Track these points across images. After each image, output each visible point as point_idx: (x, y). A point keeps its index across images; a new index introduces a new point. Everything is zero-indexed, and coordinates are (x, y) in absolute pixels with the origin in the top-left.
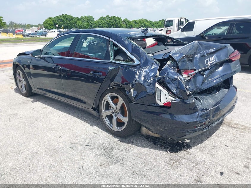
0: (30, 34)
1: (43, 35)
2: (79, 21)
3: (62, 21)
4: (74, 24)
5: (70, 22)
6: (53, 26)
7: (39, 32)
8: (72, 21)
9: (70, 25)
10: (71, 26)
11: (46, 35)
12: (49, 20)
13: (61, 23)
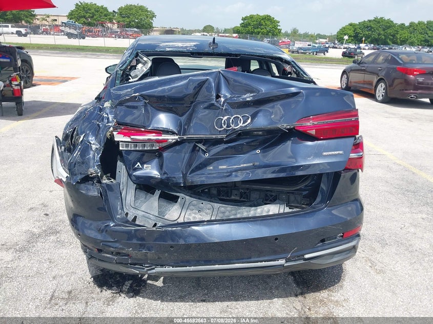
0: (301, 48)
1: (320, 52)
2: (405, 31)
3: (370, 30)
4: (392, 36)
5: (386, 33)
6: (353, 38)
7: (315, 47)
8: (389, 31)
9: (383, 37)
10: (385, 39)
11: (326, 52)
12: (348, 27)
13: (367, 33)
